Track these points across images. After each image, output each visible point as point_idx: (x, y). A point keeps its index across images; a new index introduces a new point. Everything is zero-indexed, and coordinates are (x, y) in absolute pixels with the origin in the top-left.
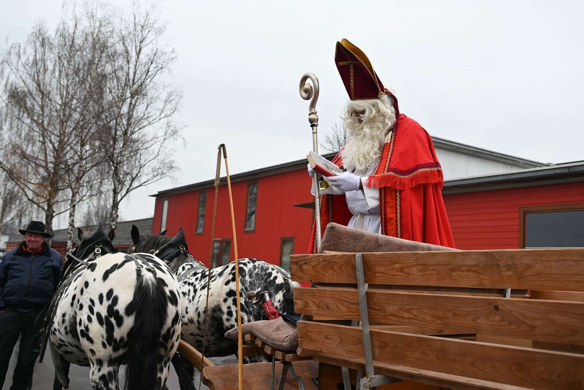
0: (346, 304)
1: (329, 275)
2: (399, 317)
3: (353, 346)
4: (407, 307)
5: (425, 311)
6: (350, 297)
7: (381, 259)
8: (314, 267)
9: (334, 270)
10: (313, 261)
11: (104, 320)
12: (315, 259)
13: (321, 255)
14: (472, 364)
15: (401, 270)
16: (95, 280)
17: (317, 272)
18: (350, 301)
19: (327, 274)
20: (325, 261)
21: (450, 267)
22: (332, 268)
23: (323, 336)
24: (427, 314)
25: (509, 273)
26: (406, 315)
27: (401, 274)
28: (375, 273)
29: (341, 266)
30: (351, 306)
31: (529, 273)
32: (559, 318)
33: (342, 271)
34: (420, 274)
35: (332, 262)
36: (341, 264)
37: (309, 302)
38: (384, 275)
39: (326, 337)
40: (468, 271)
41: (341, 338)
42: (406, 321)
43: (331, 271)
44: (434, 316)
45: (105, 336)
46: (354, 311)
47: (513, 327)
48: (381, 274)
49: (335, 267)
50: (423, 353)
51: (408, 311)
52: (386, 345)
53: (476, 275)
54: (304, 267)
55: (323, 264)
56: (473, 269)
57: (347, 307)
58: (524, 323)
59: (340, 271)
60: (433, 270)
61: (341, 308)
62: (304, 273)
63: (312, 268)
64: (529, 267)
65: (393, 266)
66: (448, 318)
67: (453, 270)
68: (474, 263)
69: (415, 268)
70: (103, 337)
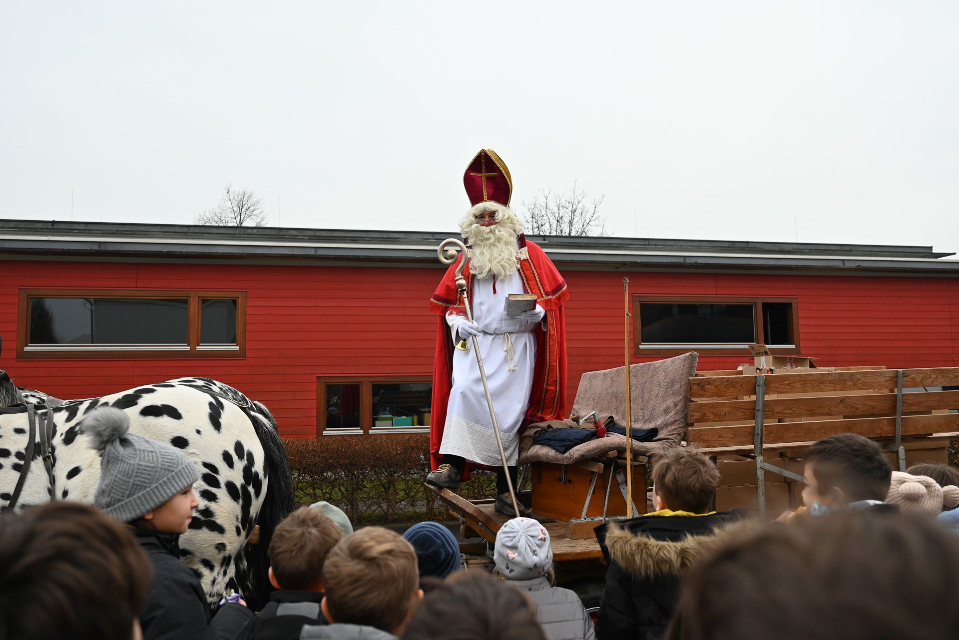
0: (743, 410)
1: (730, 391)
2: (783, 413)
3: (744, 438)
4: (790, 407)
5: (801, 407)
6: (746, 405)
7: (775, 379)
8: (716, 386)
9: (735, 387)
10: (717, 382)
11: (240, 491)
12: (718, 380)
13: (725, 378)
14: (825, 433)
15: (789, 385)
16: (198, 432)
17: (719, 390)
18: (747, 408)
19: (728, 391)
20: (728, 381)
21: (819, 381)
22: (734, 386)
23: (717, 436)
24: (802, 409)
25: (850, 383)
26: (788, 412)
27: (789, 387)
28: (770, 388)
29: (742, 384)
30: (746, 411)
31: (859, 382)
32: (868, 403)
33: (742, 388)
34: (801, 386)
35: (735, 382)
36: (742, 383)
37: (707, 413)
38: (776, 389)
39: (720, 437)
40: (829, 383)
41: (734, 434)
42: (787, 415)
43: (732, 389)
44: (806, 410)
45: (240, 517)
46: (749, 414)
47: (848, 410)
48: (774, 388)
49: (736, 386)
50: (796, 432)
51: (790, 409)
52: (771, 433)
53: (833, 385)
54: (707, 387)
55: (726, 383)
56: (832, 382)
57: (743, 412)
58: (853, 407)
59: (741, 388)
60: (810, 383)
61: (737, 413)
62: (706, 391)
63: (714, 387)
64: (859, 379)
65: (784, 383)
66: (814, 410)
67: (821, 383)
68: (833, 379)
69: (798, 383)
70: (237, 519)
